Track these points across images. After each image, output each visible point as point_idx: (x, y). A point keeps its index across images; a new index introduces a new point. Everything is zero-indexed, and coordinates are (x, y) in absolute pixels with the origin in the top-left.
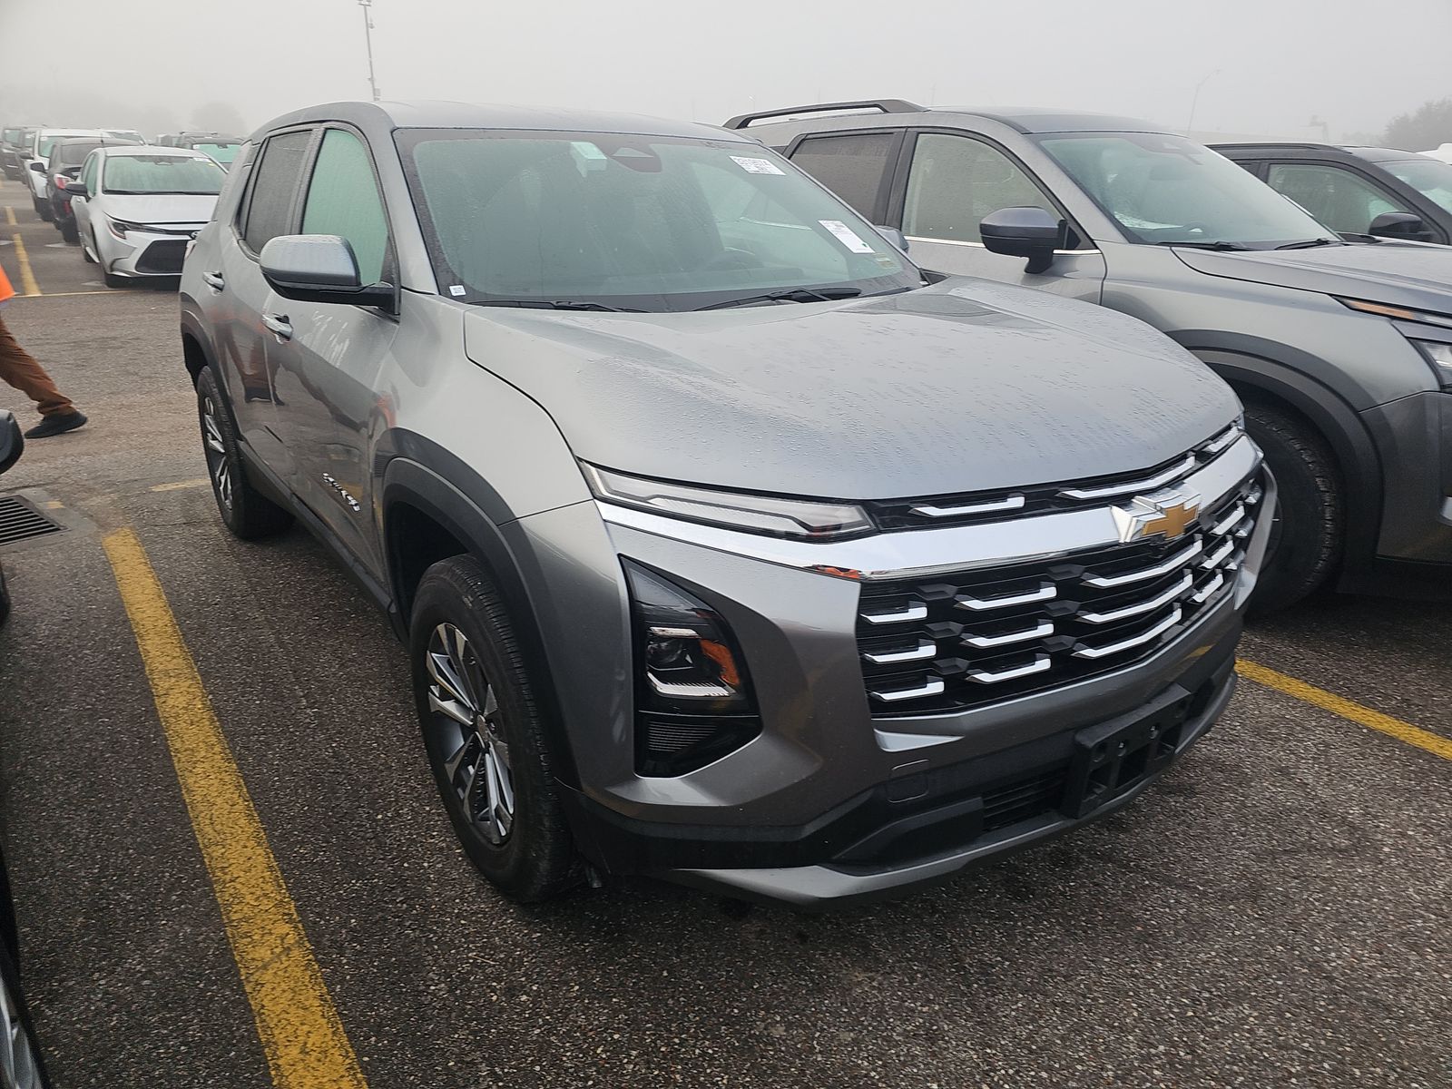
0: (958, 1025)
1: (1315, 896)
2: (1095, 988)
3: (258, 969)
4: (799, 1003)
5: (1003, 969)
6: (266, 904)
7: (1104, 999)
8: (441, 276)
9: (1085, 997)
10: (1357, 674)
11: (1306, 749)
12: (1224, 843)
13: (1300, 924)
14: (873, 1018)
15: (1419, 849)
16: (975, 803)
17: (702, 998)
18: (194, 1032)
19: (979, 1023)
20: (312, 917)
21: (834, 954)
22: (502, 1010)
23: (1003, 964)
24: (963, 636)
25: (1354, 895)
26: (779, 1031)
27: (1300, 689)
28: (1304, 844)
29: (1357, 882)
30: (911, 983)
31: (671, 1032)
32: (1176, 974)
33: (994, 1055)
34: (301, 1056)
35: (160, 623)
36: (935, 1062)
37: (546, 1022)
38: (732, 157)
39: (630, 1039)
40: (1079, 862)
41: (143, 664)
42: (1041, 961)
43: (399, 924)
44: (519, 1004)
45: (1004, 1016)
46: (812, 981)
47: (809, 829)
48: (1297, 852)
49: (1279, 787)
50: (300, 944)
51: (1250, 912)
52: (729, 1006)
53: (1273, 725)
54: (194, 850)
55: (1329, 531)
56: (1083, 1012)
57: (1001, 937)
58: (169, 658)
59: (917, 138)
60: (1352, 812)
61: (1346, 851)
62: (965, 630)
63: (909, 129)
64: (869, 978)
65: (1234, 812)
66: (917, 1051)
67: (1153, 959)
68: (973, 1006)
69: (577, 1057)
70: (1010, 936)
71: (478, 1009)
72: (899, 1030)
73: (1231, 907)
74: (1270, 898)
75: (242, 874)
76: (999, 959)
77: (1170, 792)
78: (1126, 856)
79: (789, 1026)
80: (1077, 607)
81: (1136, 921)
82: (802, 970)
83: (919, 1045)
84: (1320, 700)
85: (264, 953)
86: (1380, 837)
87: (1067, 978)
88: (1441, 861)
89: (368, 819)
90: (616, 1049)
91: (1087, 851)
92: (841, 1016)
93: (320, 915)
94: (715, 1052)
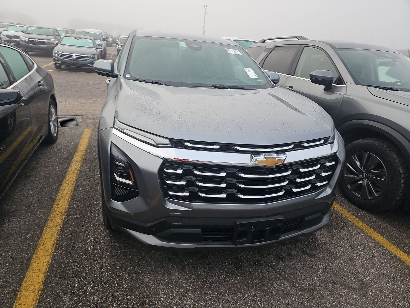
0: (193, 295)
1: (333, 299)
2: (239, 299)
3: (49, 228)
4: (157, 275)
5: (217, 285)
6: (60, 215)
7: (240, 303)
8: (126, 72)
9: (234, 300)
10: (404, 238)
11: (365, 256)
12: (313, 274)
13: (320, 305)
14: (172, 285)
15: (383, 297)
16: (199, 231)
17: (135, 266)
18: (28, 237)
19: (199, 296)
20: (66, 220)
21: (174, 266)
22: (89, 253)
23: (218, 284)
24: (195, 181)
25: (347, 303)
26: (146, 280)
27: (378, 237)
28: (341, 282)
29: (351, 299)
30: (189, 280)
31: (122, 271)
32: (267, 304)
33: (197, 306)
34: (44, 248)
35: (83, 150)
36: (180, 301)
37: (96, 259)
38: (226, 49)
39: (111, 269)
40: (262, 265)
41: (73, 157)
42: (229, 287)
43: (82, 227)
44: (93, 253)
45: (207, 297)
46: (164, 271)
47: (149, 225)
48: (336, 284)
49: (346, 264)
50: (60, 225)
51: (306, 295)
52: (139, 270)
53: (359, 245)
54: (55, 199)
55: (402, 187)
56: (231, 304)
57: (222, 277)
58: (79, 157)
59: (304, 48)
60: (367, 278)
61: (355, 289)
62: (196, 180)
63: (303, 45)
64: (179, 275)
65: (324, 266)
66: (177, 297)
67: (263, 298)
68: (201, 291)
69: (97, 269)
70: (225, 278)
71: (84, 251)
72: (177, 290)
73: (301, 292)
74: (316, 294)
75: (60, 207)
76: (218, 282)
77: (306, 255)
78: (278, 268)
79: (150, 279)
80: (236, 181)
81: (266, 286)
82: (163, 268)
83: (179, 296)
84: (383, 242)
85: (52, 225)
86: (371, 289)
87: (233, 294)
88: (388, 303)
89: (92, 202)
90: (107, 270)
91: (267, 263)
92: (165, 282)
93: (68, 220)
94: (128, 279)
